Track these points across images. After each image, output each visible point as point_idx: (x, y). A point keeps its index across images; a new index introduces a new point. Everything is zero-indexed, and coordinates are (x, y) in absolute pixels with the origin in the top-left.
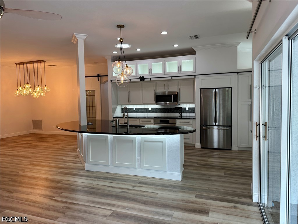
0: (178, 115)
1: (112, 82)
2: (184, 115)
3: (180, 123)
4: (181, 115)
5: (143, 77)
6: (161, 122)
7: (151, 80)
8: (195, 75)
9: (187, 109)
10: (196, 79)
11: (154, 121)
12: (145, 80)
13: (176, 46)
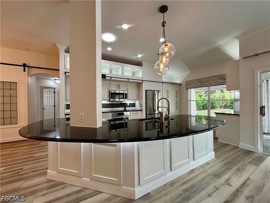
0: (122, 109)
1: (65, 74)
2: (127, 108)
3: (132, 114)
4: (126, 109)
5: (105, 75)
6: (118, 115)
7: (112, 79)
8: (143, 81)
9: (128, 104)
10: (143, 83)
11: (112, 115)
12: (107, 78)
13: (140, 56)
